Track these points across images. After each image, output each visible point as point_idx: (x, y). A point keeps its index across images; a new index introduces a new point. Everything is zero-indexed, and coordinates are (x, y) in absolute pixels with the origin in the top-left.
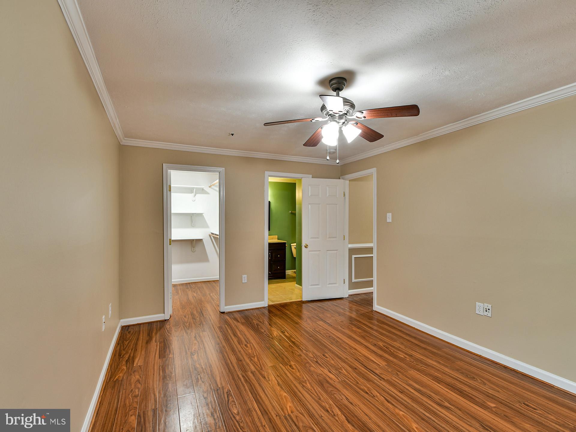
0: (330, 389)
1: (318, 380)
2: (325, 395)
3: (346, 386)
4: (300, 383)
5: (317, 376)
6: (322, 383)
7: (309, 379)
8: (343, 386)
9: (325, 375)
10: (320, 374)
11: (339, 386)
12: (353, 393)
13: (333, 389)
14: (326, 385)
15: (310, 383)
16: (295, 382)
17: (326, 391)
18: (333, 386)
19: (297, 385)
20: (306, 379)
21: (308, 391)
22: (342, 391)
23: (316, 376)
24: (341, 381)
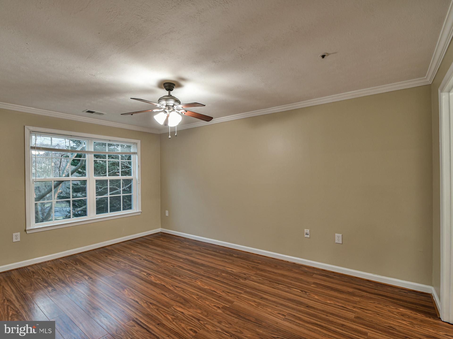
0: (178, 299)
1: (190, 303)
2: (180, 294)
3: (167, 304)
4: (201, 296)
5: (191, 306)
6: (185, 302)
7: (197, 301)
8: (169, 304)
9: (186, 308)
10: (190, 308)
11: (172, 303)
12: (162, 301)
13: (176, 299)
14: (182, 301)
15: (194, 298)
16: (205, 296)
17: (181, 296)
18: (177, 301)
19: (202, 295)
20: (199, 301)
21: (193, 293)
22: (169, 299)
23: (193, 305)
24: (171, 307)
